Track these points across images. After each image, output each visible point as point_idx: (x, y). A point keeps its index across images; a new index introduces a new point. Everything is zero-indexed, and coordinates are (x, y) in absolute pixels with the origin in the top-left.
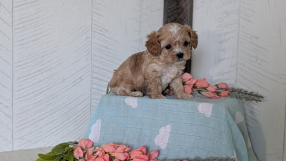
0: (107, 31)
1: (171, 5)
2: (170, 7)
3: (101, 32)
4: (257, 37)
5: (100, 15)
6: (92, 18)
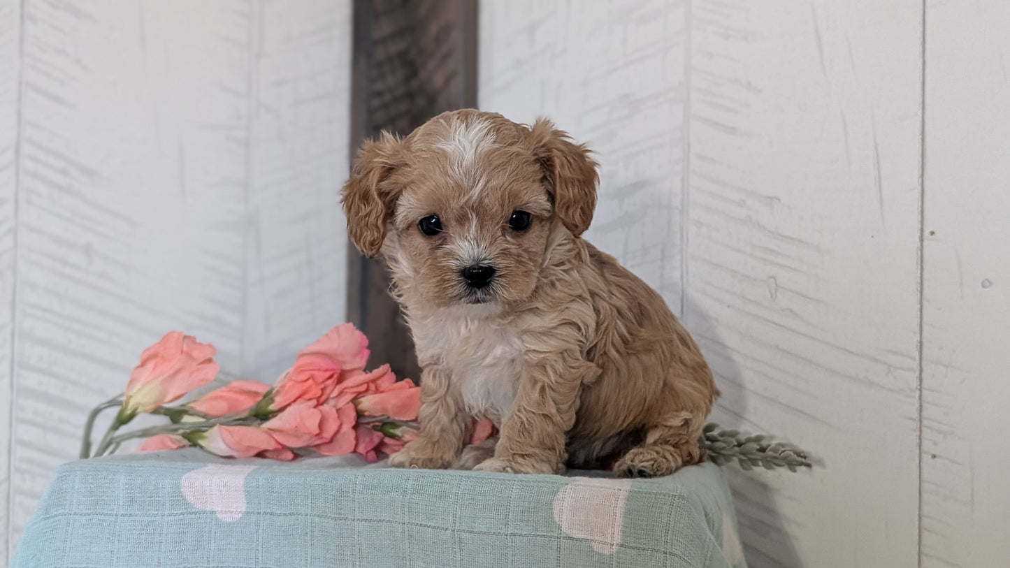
0: (91, 174)
1: (382, 77)
2: (379, 86)
4: (771, 198)
5: (57, 99)
6: (19, 114)
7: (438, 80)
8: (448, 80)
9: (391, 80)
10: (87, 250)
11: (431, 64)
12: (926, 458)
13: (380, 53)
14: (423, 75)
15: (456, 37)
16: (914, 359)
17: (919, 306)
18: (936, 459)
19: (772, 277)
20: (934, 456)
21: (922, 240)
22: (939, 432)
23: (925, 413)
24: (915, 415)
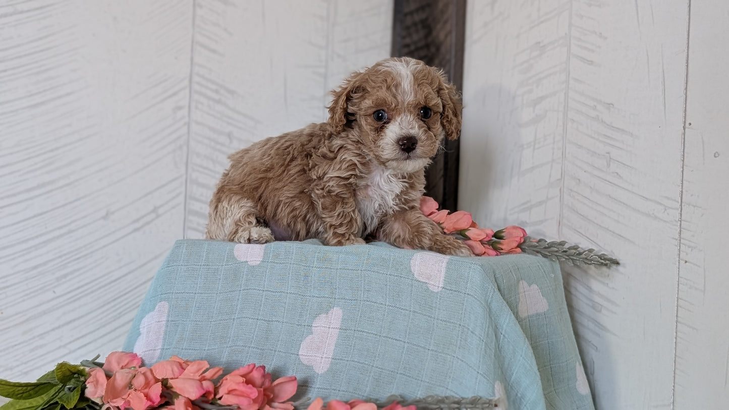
0: (232, 92)
1: (410, 35)
2: (408, 41)
3: (216, 97)
4: (609, 104)
5: (214, 51)
6: (192, 59)
7: (442, 36)
8: (446, 36)
9: (415, 37)
10: (230, 135)
11: (439, 26)
12: (682, 262)
13: (409, 21)
14: (434, 34)
15: (452, 10)
16: (678, 202)
17: (682, 169)
18: (687, 264)
19: (608, 153)
20: (686, 262)
21: (684, 128)
22: (689, 247)
23: (682, 236)
24: (677, 236)
